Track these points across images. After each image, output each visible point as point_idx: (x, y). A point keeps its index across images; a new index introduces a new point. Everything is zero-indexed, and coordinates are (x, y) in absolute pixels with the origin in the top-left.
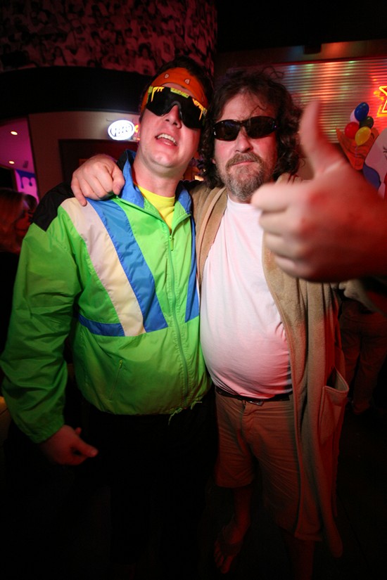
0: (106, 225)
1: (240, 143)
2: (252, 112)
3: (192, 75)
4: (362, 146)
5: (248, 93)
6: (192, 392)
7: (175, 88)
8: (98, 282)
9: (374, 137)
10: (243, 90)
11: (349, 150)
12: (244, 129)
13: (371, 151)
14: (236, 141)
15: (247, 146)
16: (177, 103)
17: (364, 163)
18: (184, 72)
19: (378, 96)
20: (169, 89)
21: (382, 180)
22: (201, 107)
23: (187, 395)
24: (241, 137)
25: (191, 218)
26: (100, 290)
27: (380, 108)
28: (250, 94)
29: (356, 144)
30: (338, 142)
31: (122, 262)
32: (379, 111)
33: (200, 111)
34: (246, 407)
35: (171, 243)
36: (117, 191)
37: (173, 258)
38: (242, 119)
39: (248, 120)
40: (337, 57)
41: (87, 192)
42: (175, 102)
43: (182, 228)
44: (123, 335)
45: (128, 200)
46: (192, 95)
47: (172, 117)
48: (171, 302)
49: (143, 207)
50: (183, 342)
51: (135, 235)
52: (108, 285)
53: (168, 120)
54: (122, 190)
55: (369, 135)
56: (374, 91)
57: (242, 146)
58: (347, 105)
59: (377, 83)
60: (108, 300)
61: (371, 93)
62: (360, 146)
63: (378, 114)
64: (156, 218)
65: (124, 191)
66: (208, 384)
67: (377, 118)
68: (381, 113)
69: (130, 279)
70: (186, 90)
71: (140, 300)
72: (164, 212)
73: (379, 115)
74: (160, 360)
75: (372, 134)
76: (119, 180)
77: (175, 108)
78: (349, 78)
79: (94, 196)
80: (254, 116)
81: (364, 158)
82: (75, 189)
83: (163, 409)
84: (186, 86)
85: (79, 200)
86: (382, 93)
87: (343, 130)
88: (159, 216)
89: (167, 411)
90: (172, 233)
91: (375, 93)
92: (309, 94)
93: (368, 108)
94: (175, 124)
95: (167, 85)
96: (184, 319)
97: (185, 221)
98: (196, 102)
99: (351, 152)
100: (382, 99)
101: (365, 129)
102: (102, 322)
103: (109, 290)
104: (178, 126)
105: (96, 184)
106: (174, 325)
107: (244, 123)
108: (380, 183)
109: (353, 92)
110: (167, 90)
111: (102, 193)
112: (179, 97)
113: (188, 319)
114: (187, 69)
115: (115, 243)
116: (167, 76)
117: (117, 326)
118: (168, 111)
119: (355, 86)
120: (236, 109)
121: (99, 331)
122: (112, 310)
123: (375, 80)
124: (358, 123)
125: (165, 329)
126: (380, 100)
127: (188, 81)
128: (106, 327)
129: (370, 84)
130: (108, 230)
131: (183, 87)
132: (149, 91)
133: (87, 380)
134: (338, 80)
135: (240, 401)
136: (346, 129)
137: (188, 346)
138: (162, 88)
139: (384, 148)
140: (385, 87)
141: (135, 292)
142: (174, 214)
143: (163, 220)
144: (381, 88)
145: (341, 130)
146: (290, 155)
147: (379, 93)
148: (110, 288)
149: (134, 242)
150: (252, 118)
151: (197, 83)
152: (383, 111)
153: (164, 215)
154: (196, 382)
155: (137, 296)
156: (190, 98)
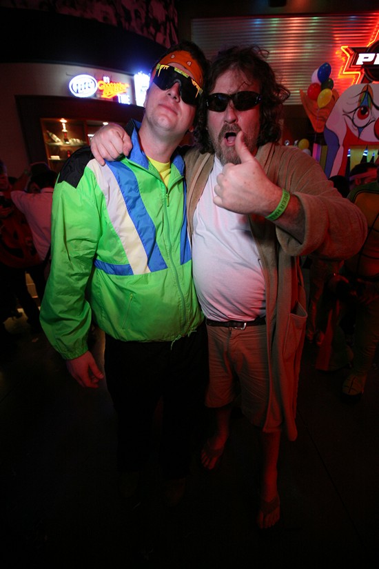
0: (119, 182)
1: (229, 115)
2: (239, 88)
3: (193, 58)
4: (324, 108)
5: (236, 70)
6: (189, 322)
7: (178, 68)
8: (112, 229)
9: (335, 98)
10: (232, 66)
11: (311, 112)
12: (231, 102)
13: (332, 113)
14: (225, 112)
15: (234, 118)
16: (179, 81)
17: (325, 126)
18: (187, 55)
19: (340, 56)
20: (174, 68)
21: (341, 142)
22: (198, 87)
23: (184, 325)
24: (229, 109)
25: (183, 180)
26: (113, 236)
27: (341, 69)
28: (238, 70)
29: (317, 106)
30: (301, 103)
31: (130, 213)
32: (340, 72)
33: (197, 90)
34: (232, 333)
35: (167, 200)
36: (126, 153)
37: (168, 213)
38: (230, 93)
39: (235, 94)
40: (301, 12)
41: (104, 153)
42: (177, 80)
43: (176, 187)
44: (132, 274)
45: (135, 162)
46: (191, 76)
47: (173, 92)
48: (168, 248)
49: (148, 168)
50: (180, 281)
51: (140, 191)
52: (120, 232)
53: (170, 94)
54: (130, 153)
55: (331, 97)
56: (336, 51)
57: (230, 118)
58: (310, 65)
59: (340, 42)
60: (120, 245)
61: (332, 53)
62: (322, 108)
63: (339, 75)
64: (157, 178)
65: (132, 154)
66: (200, 317)
67: (339, 80)
68: (342, 74)
69: (137, 228)
70: (187, 71)
71: (145, 245)
72: (163, 174)
73: (340, 77)
74: (163, 294)
75: (333, 96)
76: (128, 144)
77: (176, 84)
78: (312, 35)
79: (110, 159)
80: (240, 90)
81: (325, 120)
82: (95, 153)
83: (166, 335)
84: (187, 67)
85: (99, 162)
86: (344, 53)
87: (306, 91)
88: (159, 177)
89: (169, 338)
90: (168, 191)
91: (337, 53)
92: (274, 52)
93: (330, 69)
94: (175, 98)
95: (172, 65)
96: (179, 262)
97: (178, 182)
98: (194, 82)
99: (313, 114)
100: (343, 59)
101: (326, 91)
102: (115, 263)
103: (121, 236)
104: (177, 100)
105: (110, 147)
106: (172, 266)
107: (232, 97)
108: (339, 146)
109: (316, 51)
110: (171, 68)
111: (116, 155)
112: (180, 76)
113: (183, 262)
114: (191, 52)
115: (125, 198)
116: (173, 57)
117: (127, 267)
118: (170, 87)
119: (318, 45)
120: (226, 84)
121: (112, 271)
122: (123, 253)
123: (337, 39)
124: (320, 84)
125: (166, 270)
126: (342, 61)
127: (189, 63)
128: (118, 267)
129: (333, 43)
130: (120, 186)
131: (185, 68)
132: (157, 68)
133: (103, 315)
134: (302, 37)
135: (227, 329)
136: (308, 91)
137: (184, 284)
138: (167, 67)
139: (344, 111)
140: (347, 47)
141: (141, 237)
142: (170, 176)
143: (162, 180)
144: (343, 48)
145: (304, 91)
146: (271, 129)
147: (341, 53)
148: (121, 234)
149: (139, 197)
150: (238, 93)
151: (197, 66)
152: (344, 73)
153: (163, 177)
154: (191, 314)
155: (142, 241)
156: (190, 78)
